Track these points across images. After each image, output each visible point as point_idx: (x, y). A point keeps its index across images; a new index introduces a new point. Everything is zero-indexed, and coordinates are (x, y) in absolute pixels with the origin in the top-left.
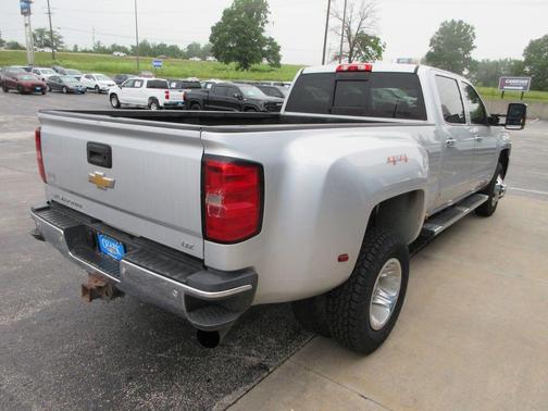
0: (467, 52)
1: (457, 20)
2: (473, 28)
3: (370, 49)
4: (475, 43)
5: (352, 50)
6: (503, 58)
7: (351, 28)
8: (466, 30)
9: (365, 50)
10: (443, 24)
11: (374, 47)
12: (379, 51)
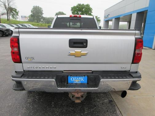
0: (42, 15)
1: (37, 6)
2: (42, 9)
3: (14, 12)
4: (43, 12)
5: (7, 12)
6: (50, 17)
7: (6, 5)
8: (40, 9)
9: (12, 12)
10: (33, 7)
11: (16, 12)
12: (17, 13)
